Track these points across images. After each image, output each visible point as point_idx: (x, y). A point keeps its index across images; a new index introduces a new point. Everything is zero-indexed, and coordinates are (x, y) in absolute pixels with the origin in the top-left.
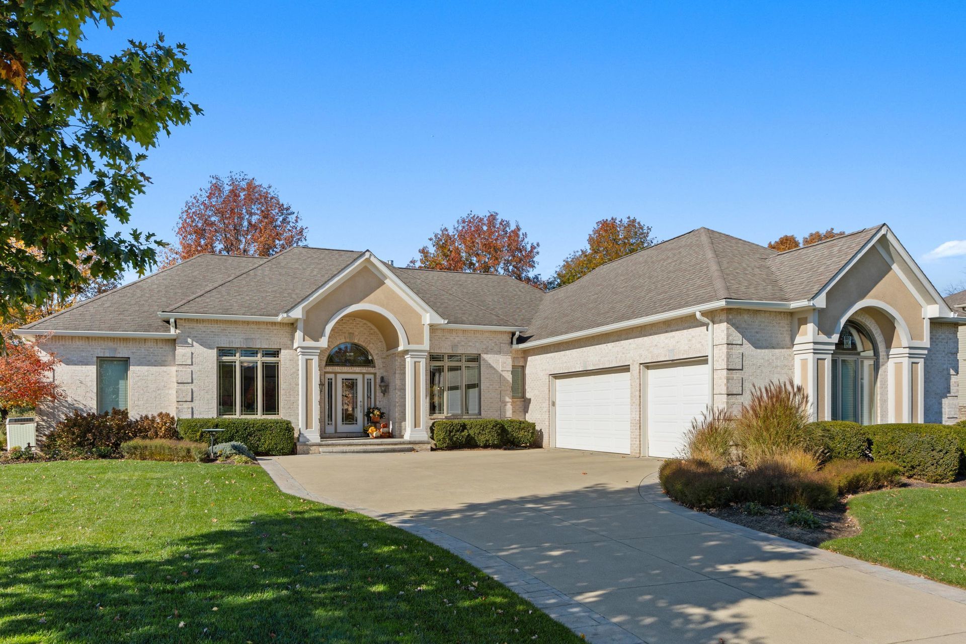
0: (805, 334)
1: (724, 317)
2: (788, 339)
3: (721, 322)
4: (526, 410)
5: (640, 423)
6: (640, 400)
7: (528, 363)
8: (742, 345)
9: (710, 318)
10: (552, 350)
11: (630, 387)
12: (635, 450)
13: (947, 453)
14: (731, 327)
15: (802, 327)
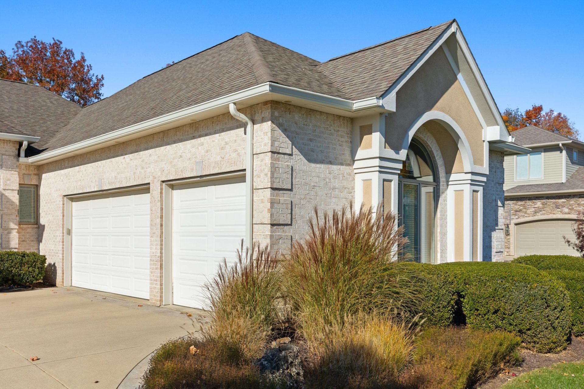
0: (370, 146)
1: (267, 113)
2: (347, 153)
3: (263, 120)
4: (39, 239)
5: (161, 261)
6: (162, 229)
7: (43, 182)
8: (291, 155)
9: (249, 115)
10: (66, 165)
11: (149, 212)
12: (155, 296)
13: (562, 310)
14: (277, 128)
15: (365, 137)
